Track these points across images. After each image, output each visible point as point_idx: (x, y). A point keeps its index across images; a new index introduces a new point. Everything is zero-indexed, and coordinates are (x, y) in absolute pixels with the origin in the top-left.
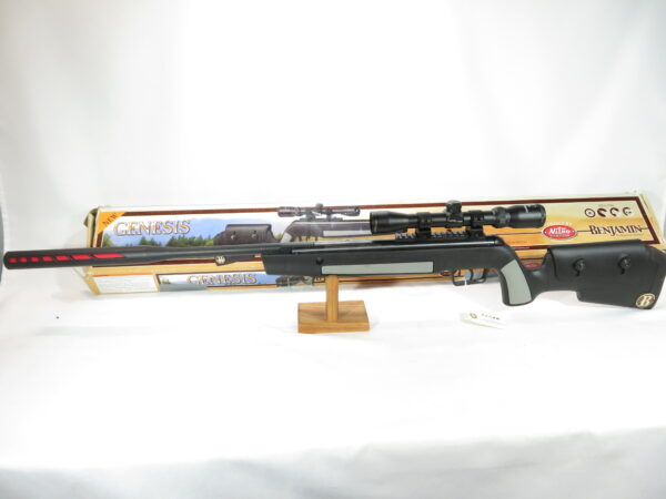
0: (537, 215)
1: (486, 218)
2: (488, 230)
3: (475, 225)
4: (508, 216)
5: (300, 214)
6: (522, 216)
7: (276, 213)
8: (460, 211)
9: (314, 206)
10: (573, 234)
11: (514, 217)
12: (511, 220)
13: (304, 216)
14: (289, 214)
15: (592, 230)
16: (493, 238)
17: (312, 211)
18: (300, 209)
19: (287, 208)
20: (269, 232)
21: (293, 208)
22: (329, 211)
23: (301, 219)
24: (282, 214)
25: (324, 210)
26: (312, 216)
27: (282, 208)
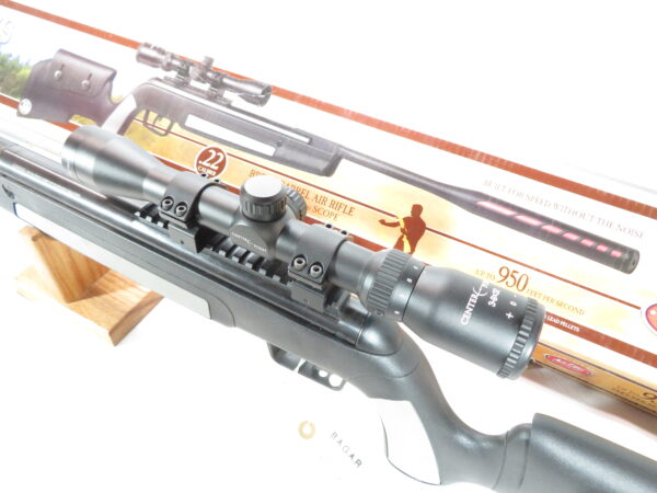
5: (169, 67)
7: (134, 52)
9: (200, 58)
13: (173, 74)
14: (153, 62)
17: (191, 68)
18: (173, 57)
19: (155, 48)
20: (108, 84)
21: (162, 52)
22: (218, 79)
23: (166, 78)
24: (142, 58)
25: (210, 75)
26: (186, 79)
27: (147, 46)
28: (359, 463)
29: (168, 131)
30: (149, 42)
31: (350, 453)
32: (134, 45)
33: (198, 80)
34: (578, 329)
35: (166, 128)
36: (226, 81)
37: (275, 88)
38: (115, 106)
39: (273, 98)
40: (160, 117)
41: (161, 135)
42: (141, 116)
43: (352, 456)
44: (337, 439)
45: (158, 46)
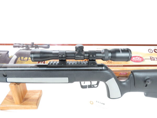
0: (127, 55)
1: (97, 55)
2: (99, 62)
3: (91, 59)
4: (110, 55)
5: (23, 47)
6: (118, 55)
7: (12, 46)
8: (83, 50)
10: (143, 60)
11: (113, 55)
12: (112, 57)
13: (25, 48)
15: (152, 59)
16: (102, 66)
17: (29, 46)
18: (23, 44)
19: (18, 44)
20: (7, 54)
21: (20, 44)
22: (36, 46)
23: (23, 49)
24: (15, 47)
25: (34, 46)
26: (28, 48)
27: (15, 44)
28: (104, 104)
29: (28, 60)
30: (16, 43)
31: (101, 103)
32: (12, 44)
33: (31, 47)
34: (123, 66)
35: (27, 59)
36: (38, 46)
37: (50, 44)
38: (11, 59)
39: (51, 46)
40: (24, 57)
41: (26, 61)
42: (19, 58)
43: (102, 103)
44: (98, 102)
45: (19, 43)
